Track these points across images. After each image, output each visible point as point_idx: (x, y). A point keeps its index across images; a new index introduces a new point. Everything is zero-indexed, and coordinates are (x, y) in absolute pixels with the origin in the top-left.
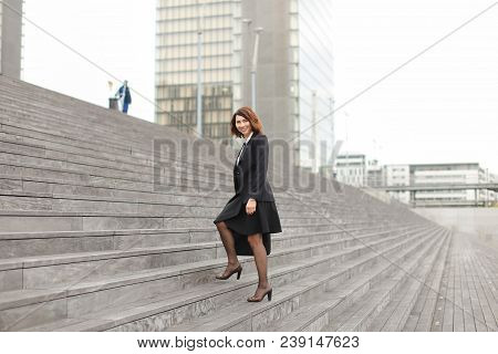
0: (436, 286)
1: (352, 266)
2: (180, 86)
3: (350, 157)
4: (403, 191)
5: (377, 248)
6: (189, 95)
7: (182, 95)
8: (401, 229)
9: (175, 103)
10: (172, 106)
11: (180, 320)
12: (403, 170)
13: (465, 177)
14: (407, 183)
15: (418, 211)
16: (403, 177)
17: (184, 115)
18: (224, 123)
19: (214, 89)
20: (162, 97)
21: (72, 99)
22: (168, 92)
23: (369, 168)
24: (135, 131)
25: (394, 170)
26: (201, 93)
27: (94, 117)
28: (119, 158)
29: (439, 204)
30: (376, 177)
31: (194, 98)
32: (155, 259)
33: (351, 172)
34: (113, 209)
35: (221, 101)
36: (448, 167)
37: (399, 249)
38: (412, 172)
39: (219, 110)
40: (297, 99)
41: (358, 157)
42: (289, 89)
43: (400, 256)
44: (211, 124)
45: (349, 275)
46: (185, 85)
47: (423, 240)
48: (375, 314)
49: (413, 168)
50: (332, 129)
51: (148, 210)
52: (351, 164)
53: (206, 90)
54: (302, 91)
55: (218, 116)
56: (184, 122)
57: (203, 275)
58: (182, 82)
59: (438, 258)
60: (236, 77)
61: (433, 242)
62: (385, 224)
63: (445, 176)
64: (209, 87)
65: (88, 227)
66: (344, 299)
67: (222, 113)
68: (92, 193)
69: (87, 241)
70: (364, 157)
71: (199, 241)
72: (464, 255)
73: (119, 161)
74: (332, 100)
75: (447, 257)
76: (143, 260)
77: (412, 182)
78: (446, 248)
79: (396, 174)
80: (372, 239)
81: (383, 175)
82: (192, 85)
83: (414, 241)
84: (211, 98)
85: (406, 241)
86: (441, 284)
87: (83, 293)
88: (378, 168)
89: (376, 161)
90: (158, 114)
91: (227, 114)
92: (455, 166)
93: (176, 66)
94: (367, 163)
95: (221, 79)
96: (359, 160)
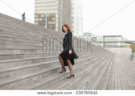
0: (110, 68)
1: (87, 63)
2: (41, 14)
3: (87, 34)
4: (102, 43)
5: (94, 58)
6: (43, 16)
7: (42, 16)
8: (101, 53)
9: (40, 19)
10: (39, 20)
11: (41, 78)
12: (101, 37)
13: (118, 39)
14: (103, 41)
15: (105, 48)
16: (101, 39)
17: (42, 22)
18: (53, 24)
19: (50, 15)
20: (36, 17)
21: (11, 17)
22: (38, 16)
23: (92, 37)
24: (29, 26)
25: (99, 37)
26: (47, 16)
27: (17, 22)
28: (24, 33)
29: (111, 46)
30: (94, 39)
31: (45, 17)
32: (34, 61)
34: (22, 47)
35: (52, 18)
36: (114, 36)
37: (100, 58)
38: (104, 38)
39: (52, 21)
40: (73, 18)
41: (89, 34)
42: (71, 15)
43: (101, 60)
44: (50, 24)
45: (87, 65)
46: (42, 14)
47: (107, 56)
48: (94, 76)
49: (104, 37)
50: (83, 26)
51: (32, 48)
52: (88, 35)
53: (48, 15)
54: (74, 16)
56: (42, 24)
57: (47, 65)
58: (41, 13)
59: (111, 61)
60: (56, 12)
61: (109, 56)
62: (97, 52)
63: (113, 39)
64: (49, 14)
65: (15, 52)
66: (85, 72)
67: (53, 22)
68: (17, 43)
69: (15, 56)
70: (91, 34)
71: (46, 56)
72: (118, 60)
73: (24, 34)
74: (82, 18)
75: (113, 61)
76: (31, 61)
77: (104, 40)
78: (113, 58)
79: (100, 38)
80: (93, 56)
81: (96, 38)
82: (44, 14)
83: (104, 56)
84: (50, 17)
85: (102, 56)
86: (112, 68)
87: (14, 70)
88: (95, 37)
89: (94, 35)
90: (35, 21)
91: (54, 22)
92: (116, 36)
93: (40, 9)
94: (92, 35)
95: (52, 12)
96: (90, 34)
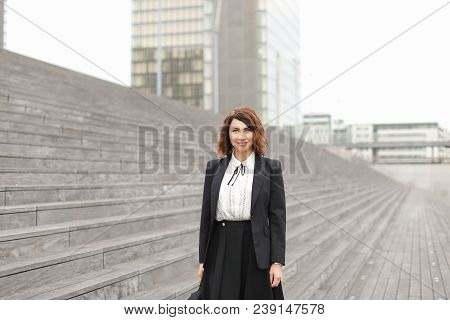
2: (154, 49)
3: (317, 117)
4: (367, 148)
6: (164, 57)
7: (156, 58)
9: (151, 65)
10: (147, 68)
12: (367, 129)
13: (425, 135)
14: (371, 141)
16: (367, 136)
18: (197, 84)
19: (186, 52)
20: (137, 58)
22: (143, 55)
23: (334, 127)
25: (358, 129)
30: (342, 136)
31: (167, 60)
33: (317, 131)
35: (194, 63)
36: (409, 126)
38: (375, 130)
39: (191, 71)
40: (265, 60)
41: (323, 116)
42: (256, 51)
44: (185, 85)
49: (376, 128)
52: (317, 123)
53: (179, 53)
54: (269, 54)
55: (191, 78)
58: (156, 45)
60: (207, 40)
63: (406, 136)
64: (182, 50)
67: (194, 75)
77: (375, 140)
79: (360, 132)
81: (347, 133)
84: (184, 60)
88: (342, 127)
89: (341, 121)
90: (134, 75)
91: (199, 76)
92: (416, 125)
93: (150, 30)
94: (332, 123)
95: (193, 42)
96: (325, 120)
